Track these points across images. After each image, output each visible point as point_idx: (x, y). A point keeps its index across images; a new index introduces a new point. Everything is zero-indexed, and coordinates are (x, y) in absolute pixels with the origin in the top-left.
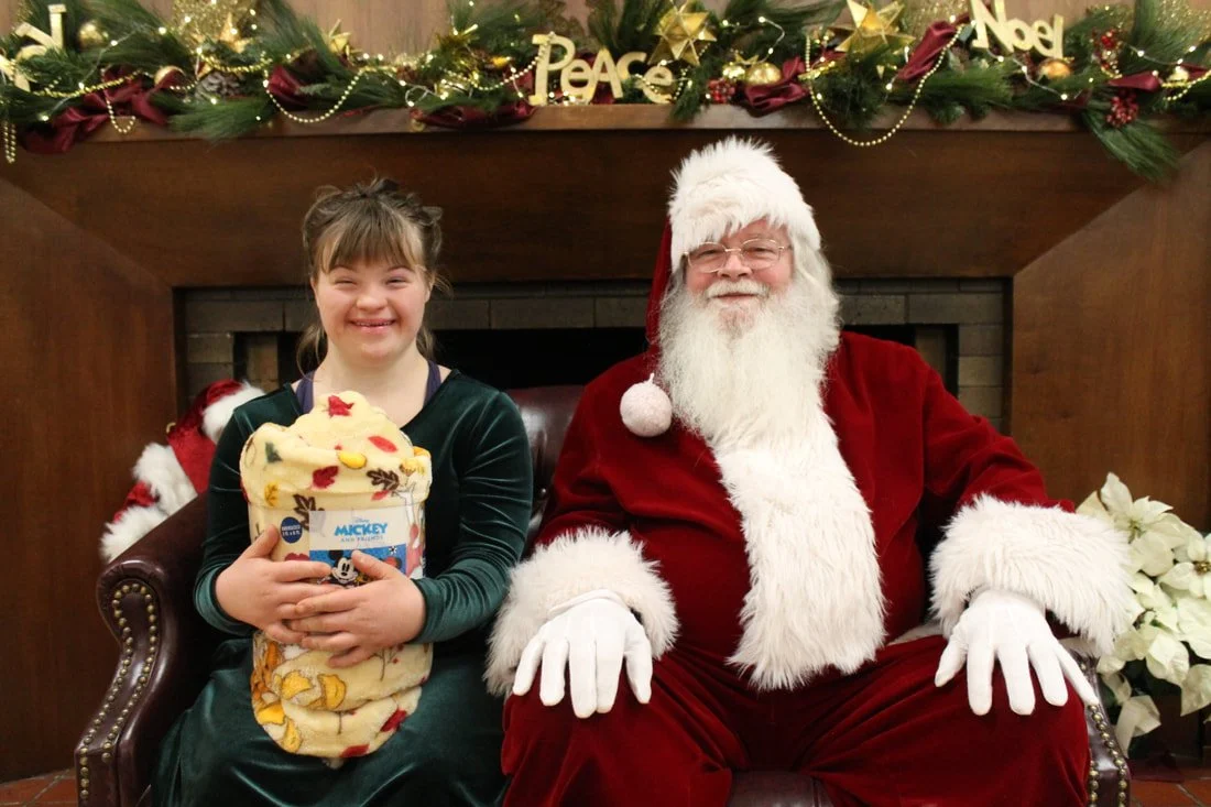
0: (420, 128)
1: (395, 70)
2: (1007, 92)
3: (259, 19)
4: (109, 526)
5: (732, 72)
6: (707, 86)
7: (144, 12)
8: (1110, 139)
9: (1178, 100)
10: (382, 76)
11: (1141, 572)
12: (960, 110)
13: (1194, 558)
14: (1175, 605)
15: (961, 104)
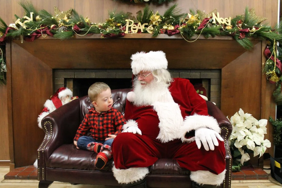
0: (103, 37)
1: (98, 26)
2: (219, 32)
3: (71, 15)
4: (39, 115)
5: (165, 27)
6: (160, 30)
7: (49, 14)
8: (240, 42)
9: (253, 34)
10: (96, 27)
11: (246, 128)
12: (210, 35)
13: (256, 125)
14: (252, 135)
15: (210, 34)
